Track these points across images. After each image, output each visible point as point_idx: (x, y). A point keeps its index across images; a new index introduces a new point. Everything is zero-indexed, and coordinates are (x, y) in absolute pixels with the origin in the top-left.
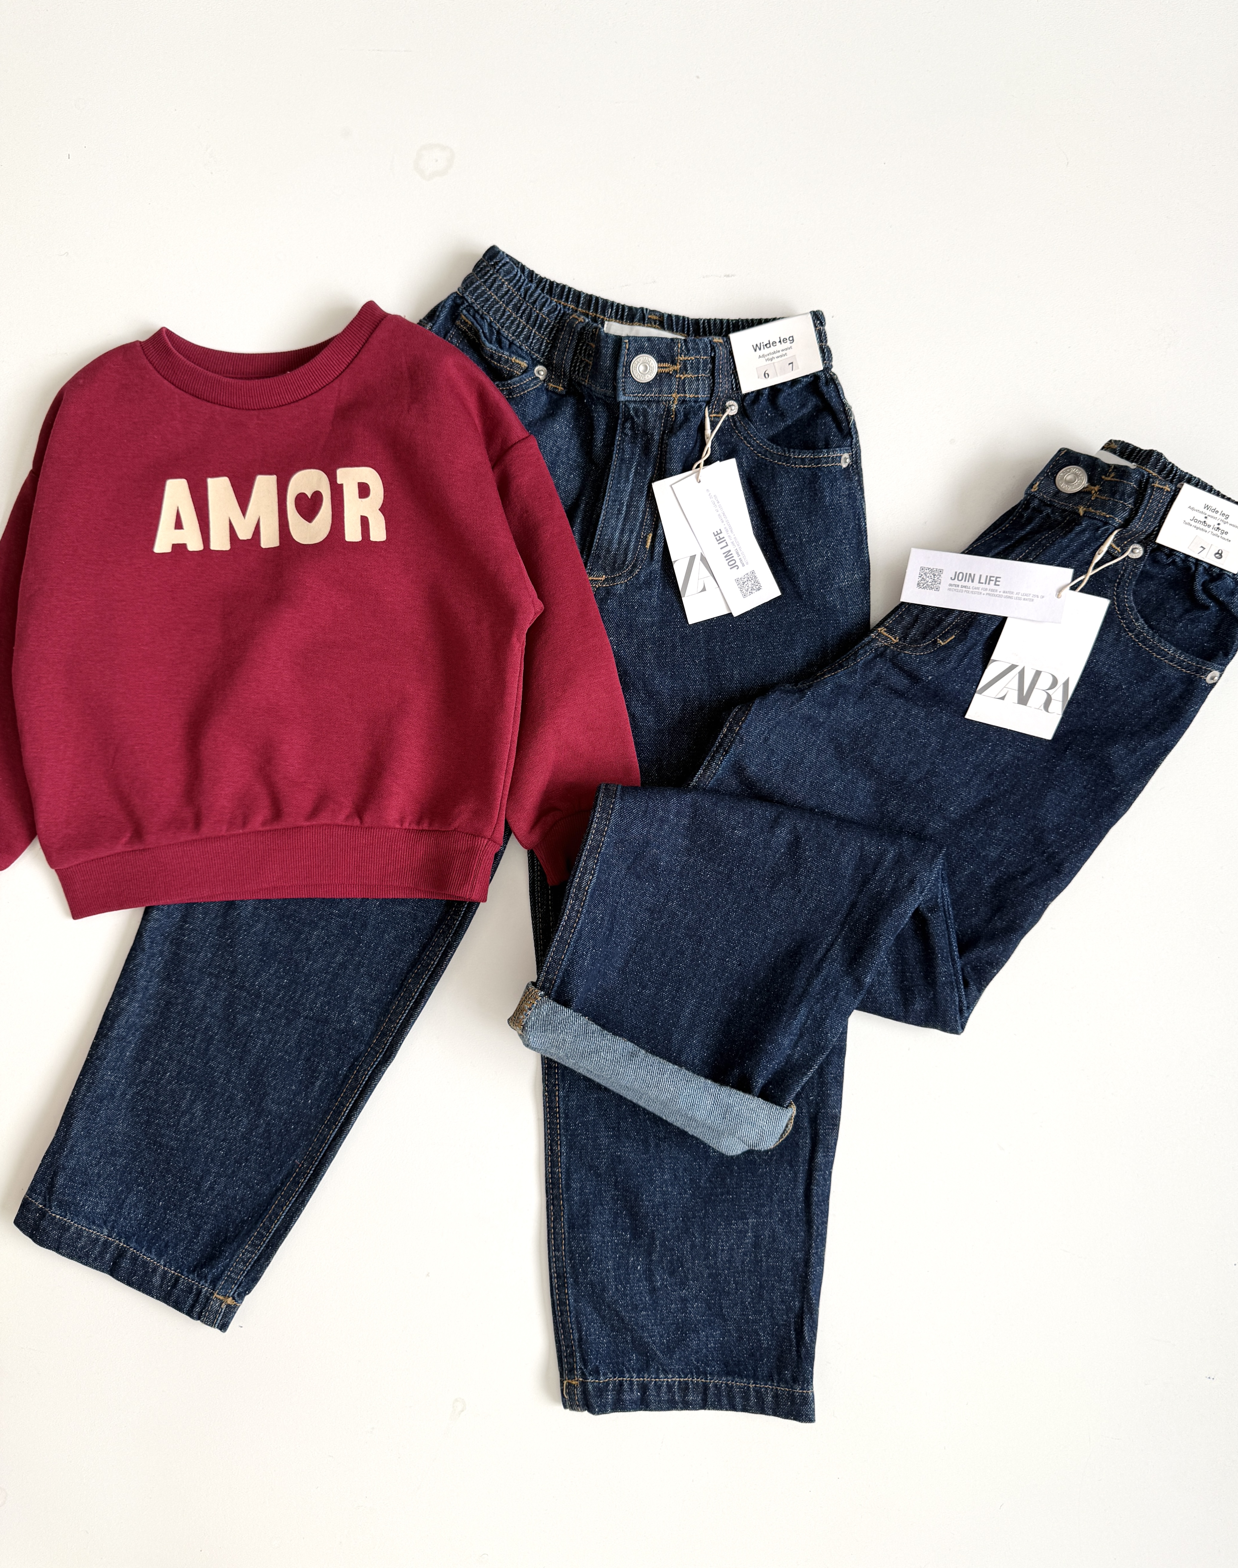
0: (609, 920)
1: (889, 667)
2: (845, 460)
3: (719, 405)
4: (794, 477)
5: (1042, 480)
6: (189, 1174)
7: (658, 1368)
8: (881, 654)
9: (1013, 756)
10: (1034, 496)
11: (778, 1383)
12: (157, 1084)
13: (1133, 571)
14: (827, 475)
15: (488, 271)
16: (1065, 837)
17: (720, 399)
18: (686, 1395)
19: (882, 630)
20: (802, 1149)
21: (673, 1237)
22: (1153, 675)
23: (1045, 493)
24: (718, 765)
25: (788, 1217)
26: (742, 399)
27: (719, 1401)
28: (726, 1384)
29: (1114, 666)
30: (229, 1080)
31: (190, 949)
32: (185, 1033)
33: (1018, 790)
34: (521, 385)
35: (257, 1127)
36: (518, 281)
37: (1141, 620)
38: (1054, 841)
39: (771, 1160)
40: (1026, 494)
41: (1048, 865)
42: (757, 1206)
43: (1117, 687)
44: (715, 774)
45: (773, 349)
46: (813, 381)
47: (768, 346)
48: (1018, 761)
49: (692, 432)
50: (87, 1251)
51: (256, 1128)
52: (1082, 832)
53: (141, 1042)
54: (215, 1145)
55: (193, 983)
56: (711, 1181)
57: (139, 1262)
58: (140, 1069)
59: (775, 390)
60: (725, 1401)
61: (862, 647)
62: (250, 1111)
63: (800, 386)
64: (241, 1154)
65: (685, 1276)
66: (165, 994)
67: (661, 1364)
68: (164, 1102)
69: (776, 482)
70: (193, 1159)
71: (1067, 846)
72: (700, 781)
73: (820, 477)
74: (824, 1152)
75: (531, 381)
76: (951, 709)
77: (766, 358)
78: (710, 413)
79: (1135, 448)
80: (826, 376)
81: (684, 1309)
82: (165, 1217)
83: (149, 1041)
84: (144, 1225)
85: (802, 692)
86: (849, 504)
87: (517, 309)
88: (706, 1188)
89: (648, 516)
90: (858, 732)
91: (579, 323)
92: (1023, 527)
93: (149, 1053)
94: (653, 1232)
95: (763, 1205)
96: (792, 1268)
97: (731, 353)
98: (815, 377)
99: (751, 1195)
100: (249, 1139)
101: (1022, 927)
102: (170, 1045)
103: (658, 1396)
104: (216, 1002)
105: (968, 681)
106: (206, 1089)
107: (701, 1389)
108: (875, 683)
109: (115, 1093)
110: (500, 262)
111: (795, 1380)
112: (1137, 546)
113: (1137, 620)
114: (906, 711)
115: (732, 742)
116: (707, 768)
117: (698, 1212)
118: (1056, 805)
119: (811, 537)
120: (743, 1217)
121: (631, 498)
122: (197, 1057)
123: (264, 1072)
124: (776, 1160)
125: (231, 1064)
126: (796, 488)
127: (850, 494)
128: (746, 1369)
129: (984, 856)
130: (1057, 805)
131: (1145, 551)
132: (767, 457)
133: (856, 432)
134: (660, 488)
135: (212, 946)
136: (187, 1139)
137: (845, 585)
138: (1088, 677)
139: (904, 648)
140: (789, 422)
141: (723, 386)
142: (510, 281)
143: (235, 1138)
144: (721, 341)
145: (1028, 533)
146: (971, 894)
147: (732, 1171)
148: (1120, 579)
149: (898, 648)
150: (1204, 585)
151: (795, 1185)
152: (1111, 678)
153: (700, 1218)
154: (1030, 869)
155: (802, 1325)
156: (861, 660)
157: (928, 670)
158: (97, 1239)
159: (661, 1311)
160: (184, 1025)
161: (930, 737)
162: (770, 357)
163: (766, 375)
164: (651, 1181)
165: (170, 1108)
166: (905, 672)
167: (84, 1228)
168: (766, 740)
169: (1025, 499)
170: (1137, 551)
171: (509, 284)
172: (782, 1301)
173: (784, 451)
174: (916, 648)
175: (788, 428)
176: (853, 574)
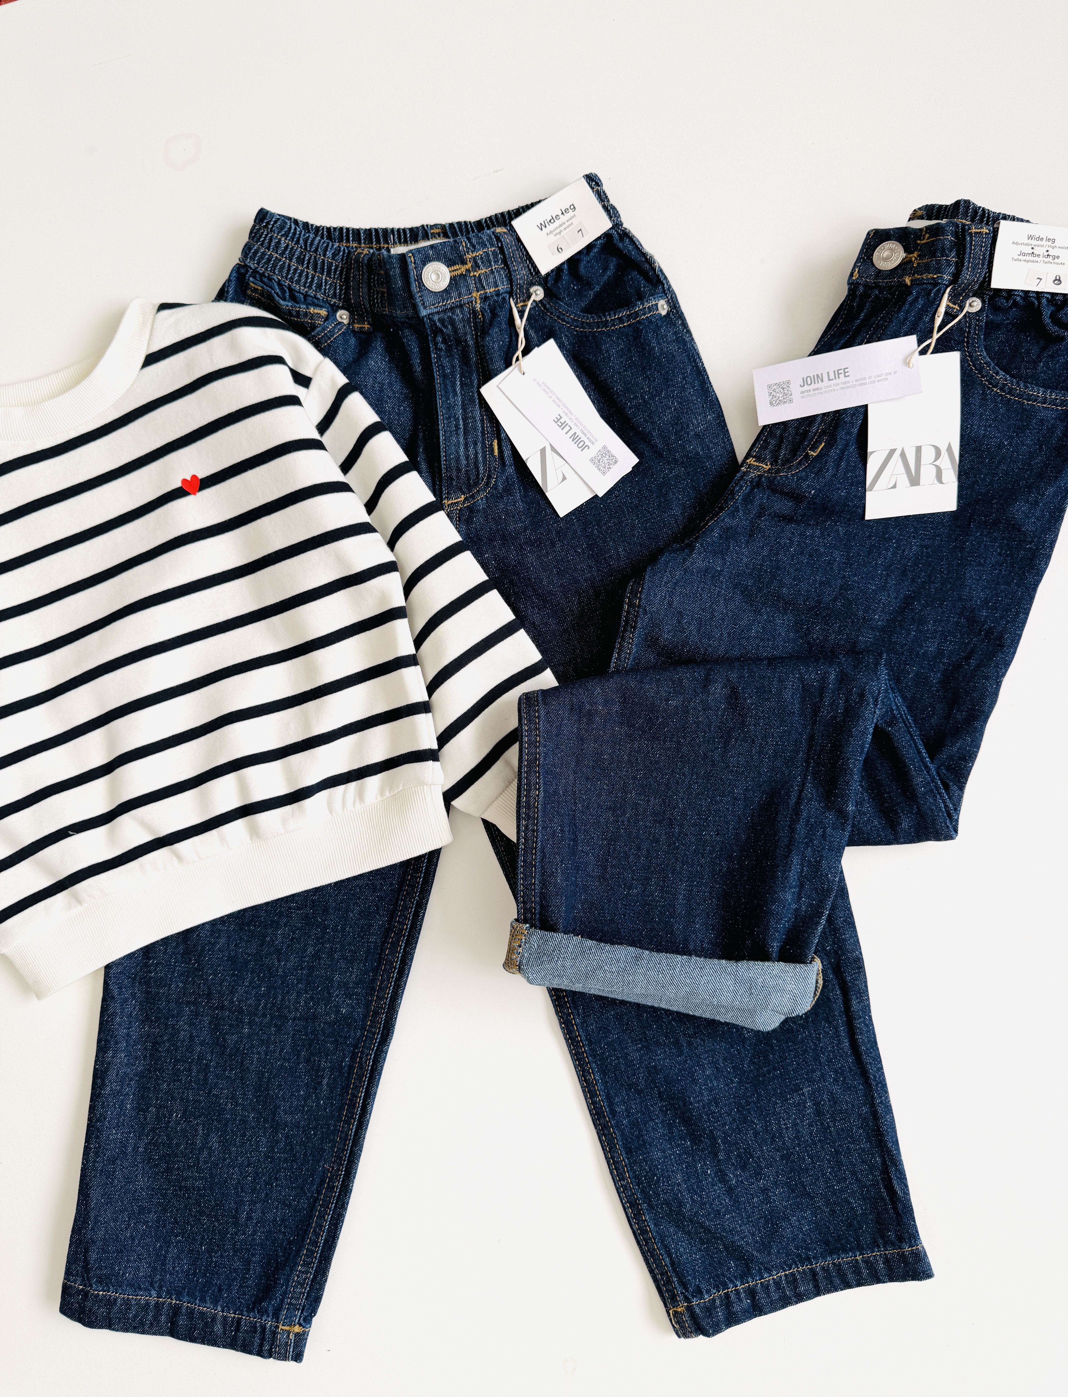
0: (569, 831)
1: (769, 496)
2: (663, 308)
3: (523, 293)
4: (617, 339)
5: (860, 266)
6: (223, 1209)
7: (760, 1269)
8: (757, 484)
9: (921, 546)
10: (857, 283)
11: (885, 1247)
12: (167, 1128)
13: (978, 325)
14: (648, 326)
15: (262, 233)
16: (996, 609)
17: (521, 287)
18: (796, 1288)
19: (751, 461)
20: (835, 1002)
21: (733, 1130)
22: (1030, 422)
23: (867, 277)
24: (629, 643)
25: (842, 1074)
26: (544, 281)
27: (831, 1282)
28: (833, 1264)
29: (990, 426)
30: (237, 1103)
31: (160, 984)
32: (179, 1069)
33: (936, 577)
34: (325, 334)
35: (277, 1142)
36: (294, 234)
37: (1002, 373)
38: (987, 616)
39: (807, 1023)
40: (849, 284)
41: (989, 642)
42: (807, 1073)
43: (999, 445)
44: (630, 654)
45: (557, 223)
46: (607, 241)
47: (552, 221)
48: (927, 549)
49: (504, 326)
50: (140, 1320)
51: (277, 1144)
52: (1011, 599)
53: (139, 1091)
54: (241, 1173)
55: (173, 1016)
56: (754, 1063)
57: (196, 1315)
58: (145, 1119)
59: (573, 261)
60: (837, 1281)
61: (736, 484)
62: (265, 1128)
63: (596, 250)
64: (269, 1175)
65: (758, 1165)
66: (149, 1036)
67: (761, 1263)
68: (178, 1145)
69: (601, 350)
70: (223, 1194)
71: (1001, 618)
72: (617, 665)
73: (642, 330)
74: (857, 998)
75: (334, 328)
76: (844, 518)
77: (554, 233)
78: (516, 304)
79: (941, 206)
80: (617, 232)
81: (767, 1200)
82: (212, 1261)
83: (146, 1088)
84: (193, 1274)
85: (691, 547)
86: (679, 348)
87: (300, 261)
88: (751, 1071)
89: (487, 424)
90: (760, 570)
91: (364, 256)
92: (857, 317)
93: (150, 1099)
94: (711, 1132)
95: (813, 1071)
96: (862, 1125)
97: (519, 240)
98: (607, 236)
99: (798, 1064)
100: (272, 1157)
101: (983, 712)
102: (168, 1085)
103: (769, 1296)
104: (201, 1028)
105: (852, 484)
106: (216, 1119)
107: (809, 1277)
108: (760, 515)
109: (126, 1150)
110: (271, 221)
111: (901, 1239)
112: (974, 299)
113: (997, 373)
114: (800, 535)
115: (636, 617)
116: (620, 650)
117: (751, 1097)
118: (977, 580)
119: (653, 392)
120: (797, 1089)
121: (464, 410)
122: (198, 1089)
123: (268, 1086)
124: (812, 1021)
125: (234, 1087)
126: (622, 349)
127: (677, 338)
128: (848, 1242)
129: (923, 653)
130: (979, 580)
131: (983, 302)
132: (585, 328)
133: (666, 278)
134: (489, 391)
135: (181, 975)
136: (211, 1174)
137: (701, 430)
138: (968, 444)
139: (778, 471)
140: (597, 288)
141: (521, 273)
142: (286, 235)
143: (259, 1160)
144: (505, 230)
145: (863, 321)
146: (922, 696)
147: (772, 1047)
148: (968, 337)
149: (772, 473)
150: (1052, 316)
151: (839, 1040)
152: (991, 438)
153: (755, 1103)
154: (972, 652)
155: (890, 1180)
156: (740, 496)
157: (808, 485)
158: (147, 1304)
159: (745, 1208)
160: (177, 1061)
161: (832, 552)
162: (558, 231)
163: (559, 250)
164: (694, 1081)
165: (186, 1148)
166: (786, 494)
167: (131, 1297)
168: (670, 604)
169: (850, 290)
170: (975, 304)
171: (286, 239)
172: (863, 1162)
173: (600, 317)
174: (789, 468)
175: (598, 295)
176: (706, 416)
